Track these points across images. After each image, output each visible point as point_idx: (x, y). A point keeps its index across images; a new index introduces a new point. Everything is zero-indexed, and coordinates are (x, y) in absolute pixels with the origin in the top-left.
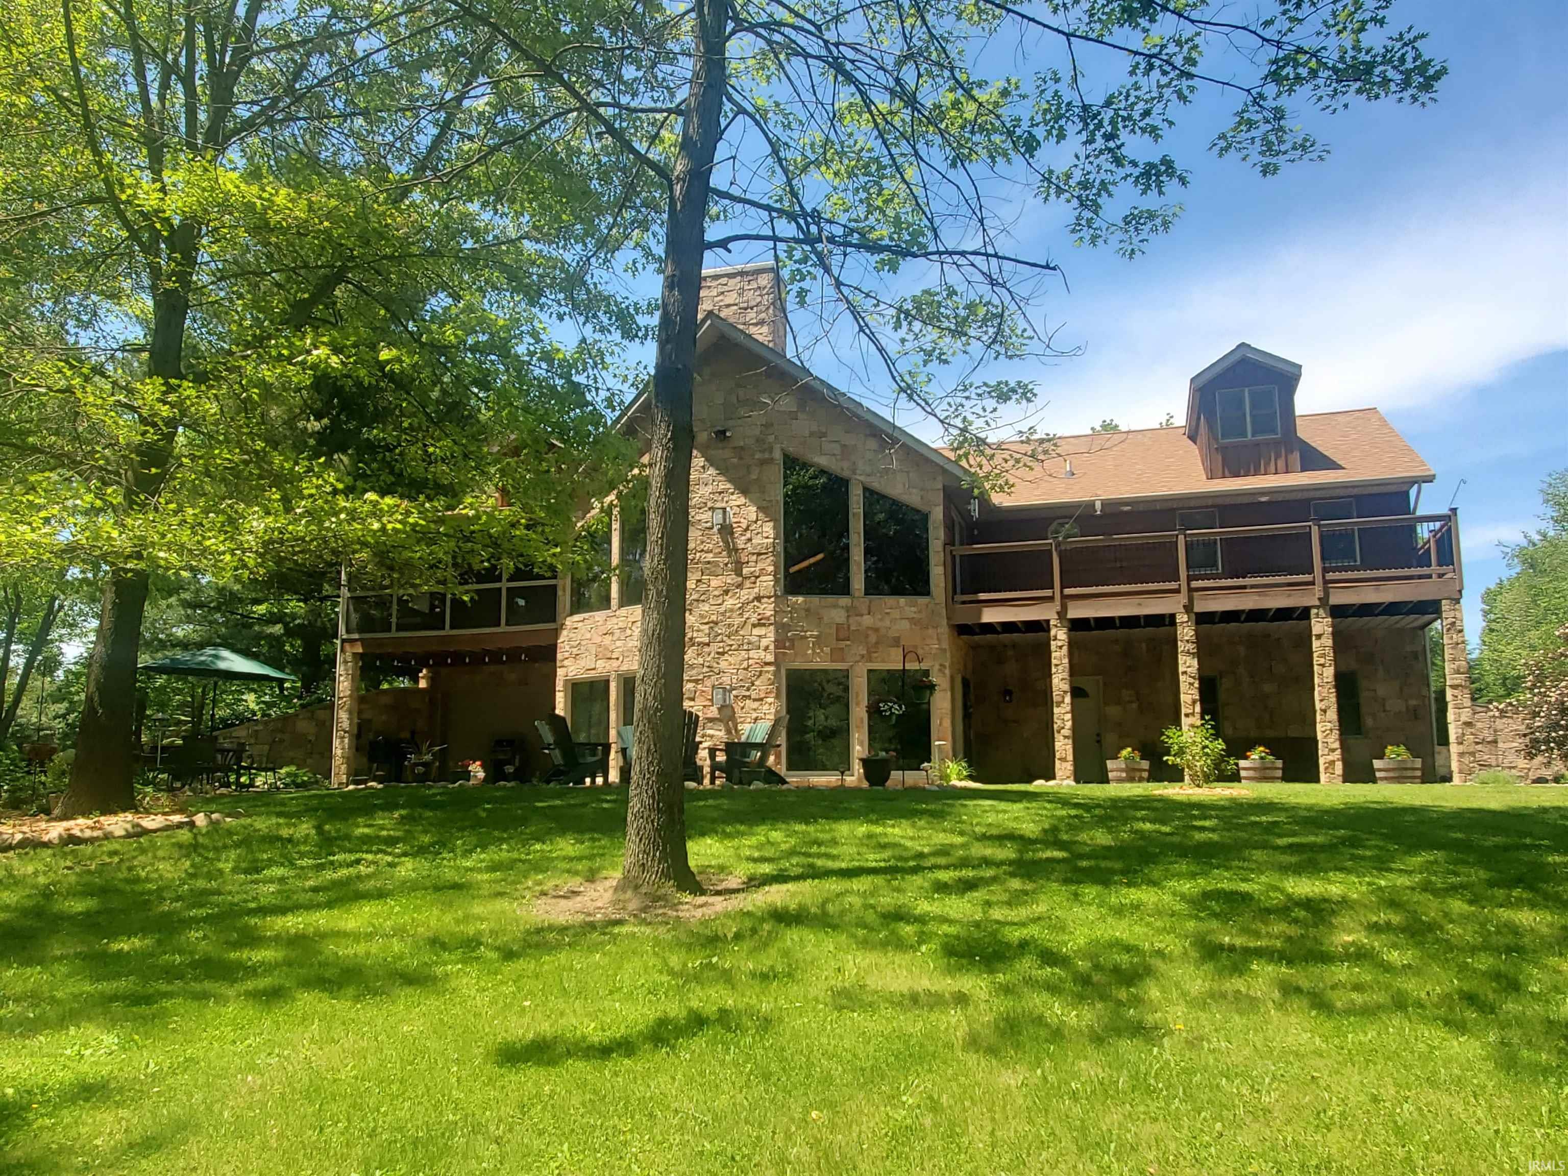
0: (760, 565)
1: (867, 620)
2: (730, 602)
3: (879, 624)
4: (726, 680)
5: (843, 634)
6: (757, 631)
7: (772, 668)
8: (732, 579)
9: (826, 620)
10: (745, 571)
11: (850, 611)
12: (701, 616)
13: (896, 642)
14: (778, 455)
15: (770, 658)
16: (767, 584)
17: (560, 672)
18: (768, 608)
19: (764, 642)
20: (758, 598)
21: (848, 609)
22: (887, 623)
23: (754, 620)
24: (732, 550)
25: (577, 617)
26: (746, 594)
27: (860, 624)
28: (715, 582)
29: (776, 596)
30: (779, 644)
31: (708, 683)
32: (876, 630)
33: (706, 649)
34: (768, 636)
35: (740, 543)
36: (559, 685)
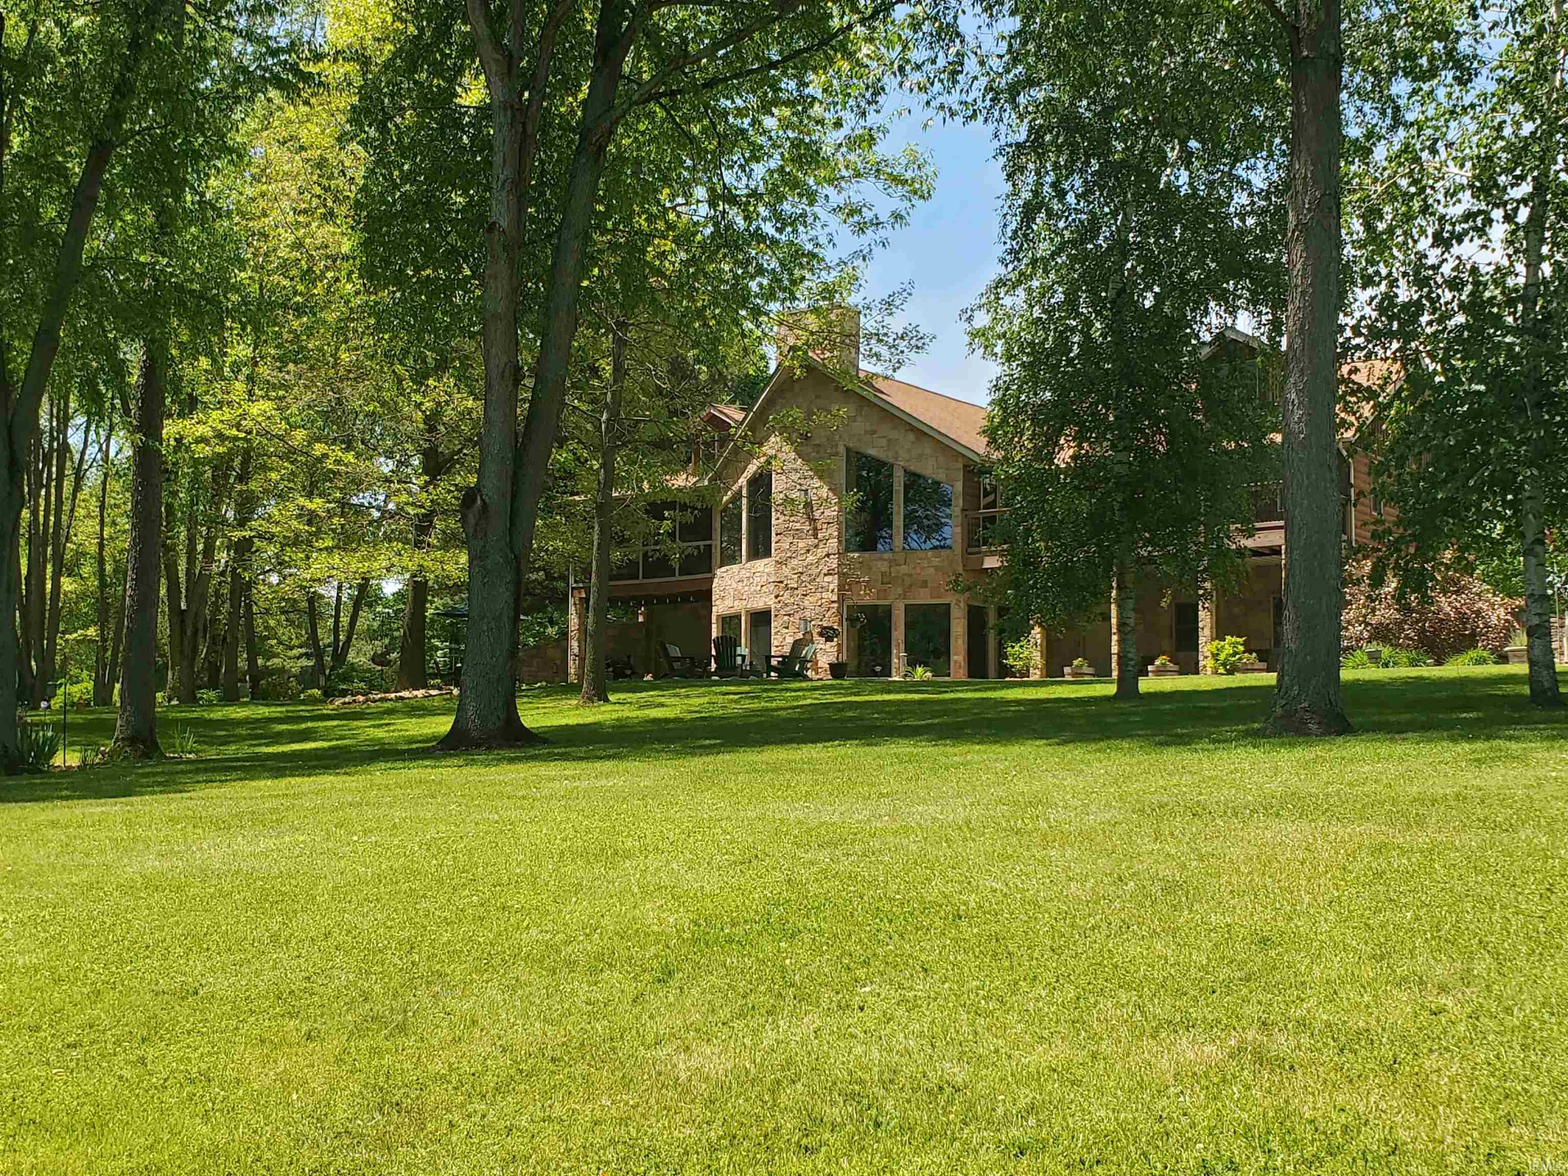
0: (829, 531)
1: (904, 569)
2: (811, 558)
3: (913, 572)
4: (807, 614)
5: (887, 579)
6: (827, 579)
7: (836, 605)
8: (812, 541)
9: (874, 569)
10: (820, 536)
11: (893, 563)
12: (793, 569)
13: (925, 584)
14: (842, 450)
15: (835, 598)
16: (833, 544)
17: (714, 609)
18: (833, 562)
19: (831, 587)
20: (828, 555)
21: (890, 561)
22: (918, 571)
23: (825, 571)
24: (812, 520)
25: (723, 569)
26: (821, 552)
27: (898, 572)
28: (801, 544)
29: (839, 553)
30: (841, 587)
31: (797, 616)
32: (910, 576)
33: (796, 592)
34: (833, 582)
35: (817, 514)
36: (714, 620)
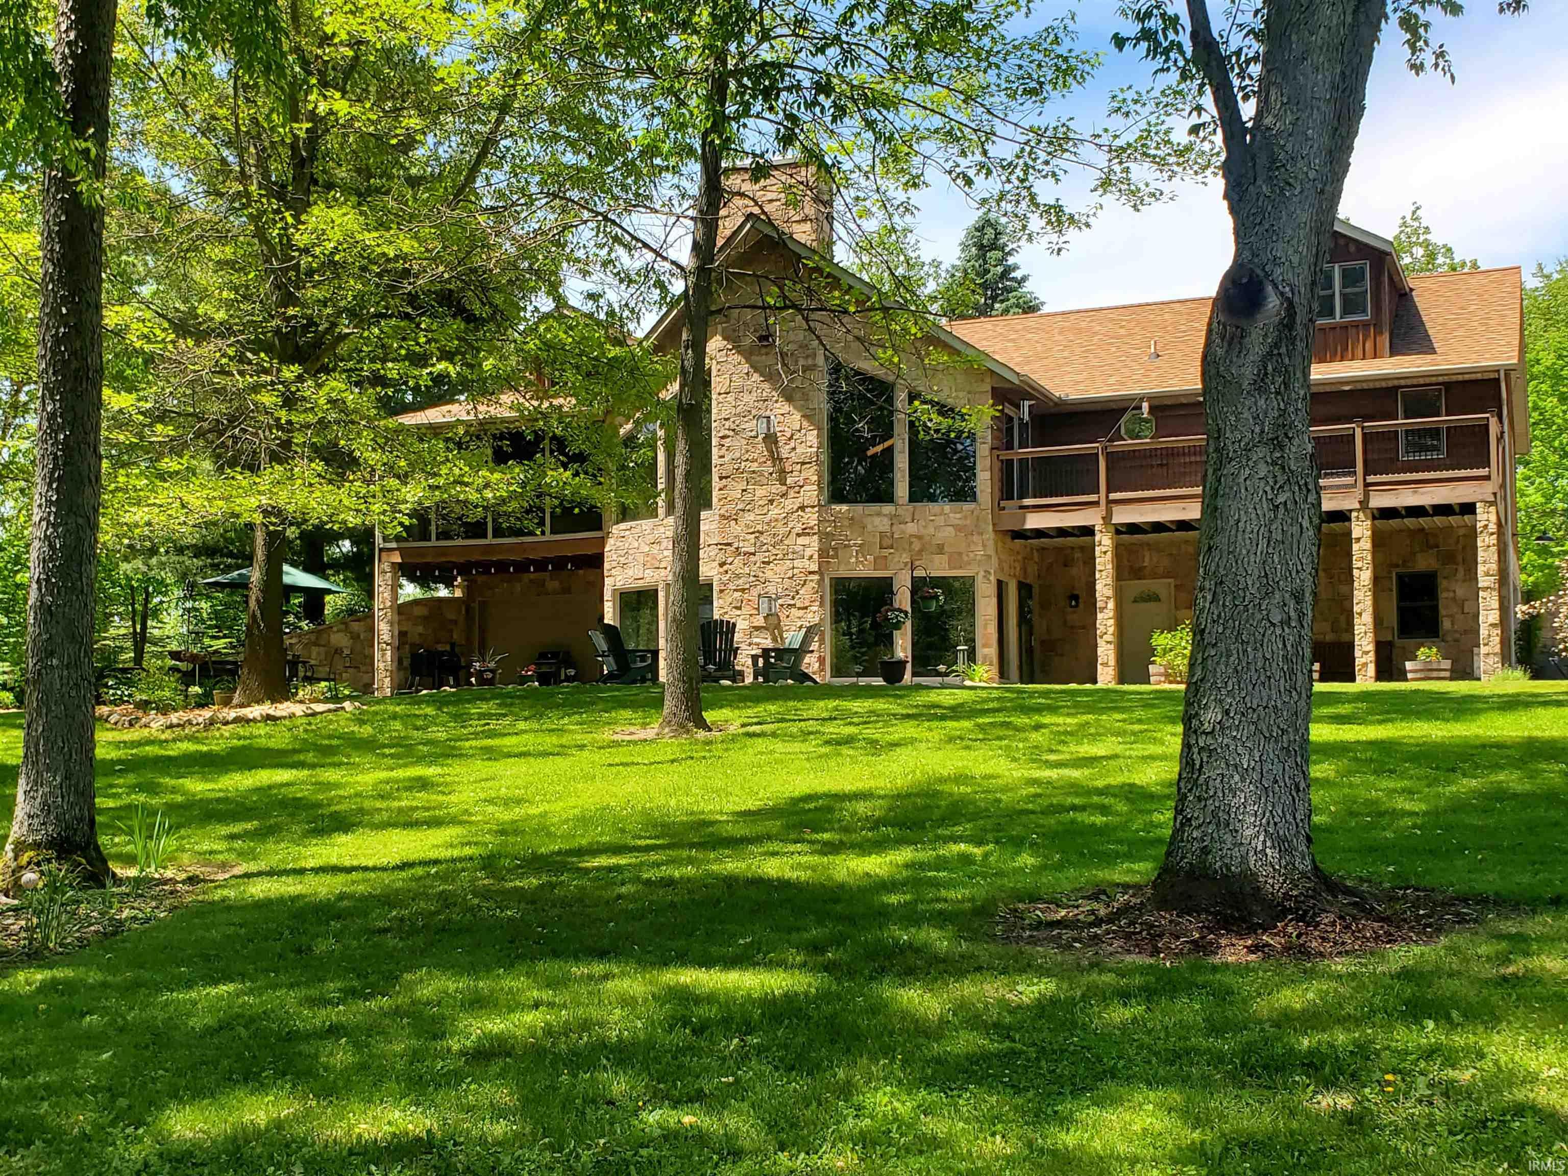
0: (804, 474)
1: (911, 528)
2: (775, 512)
3: (923, 532)
4: (771, 589)
5: (888, 542)
6: (801, 540)
7: (816, 577)
8: (778, 488)
9: (870, 528)
10: (789, 481)
11: (894, 519)
12: (747, 526)
13: (940, 549)
14: (822, 362)
15: (814, 567)
16: (810, 494)
17: (608, 581)
18: (811, 518)
19: (808, 552)
20: (802, 508)
21: (892, 517)
22: (931, 530)
23: (798, 529)
24: (776, 459)
25: (623, 526)
26: (791, 504)
27: (903, 532)
28: (761, 492)
29: (819, 505)
30: (823, 553)
31: (755, 592)
32: (920, 538)
33: (752, 558)
34: (813, 544)
35: (784, 452)
36: (607, 595)
